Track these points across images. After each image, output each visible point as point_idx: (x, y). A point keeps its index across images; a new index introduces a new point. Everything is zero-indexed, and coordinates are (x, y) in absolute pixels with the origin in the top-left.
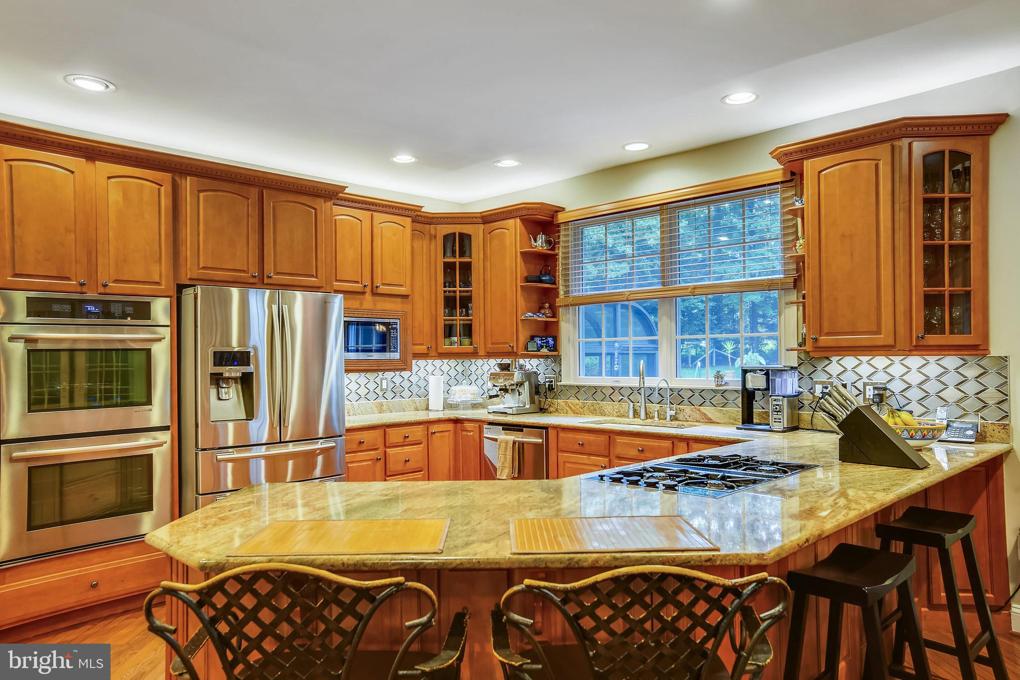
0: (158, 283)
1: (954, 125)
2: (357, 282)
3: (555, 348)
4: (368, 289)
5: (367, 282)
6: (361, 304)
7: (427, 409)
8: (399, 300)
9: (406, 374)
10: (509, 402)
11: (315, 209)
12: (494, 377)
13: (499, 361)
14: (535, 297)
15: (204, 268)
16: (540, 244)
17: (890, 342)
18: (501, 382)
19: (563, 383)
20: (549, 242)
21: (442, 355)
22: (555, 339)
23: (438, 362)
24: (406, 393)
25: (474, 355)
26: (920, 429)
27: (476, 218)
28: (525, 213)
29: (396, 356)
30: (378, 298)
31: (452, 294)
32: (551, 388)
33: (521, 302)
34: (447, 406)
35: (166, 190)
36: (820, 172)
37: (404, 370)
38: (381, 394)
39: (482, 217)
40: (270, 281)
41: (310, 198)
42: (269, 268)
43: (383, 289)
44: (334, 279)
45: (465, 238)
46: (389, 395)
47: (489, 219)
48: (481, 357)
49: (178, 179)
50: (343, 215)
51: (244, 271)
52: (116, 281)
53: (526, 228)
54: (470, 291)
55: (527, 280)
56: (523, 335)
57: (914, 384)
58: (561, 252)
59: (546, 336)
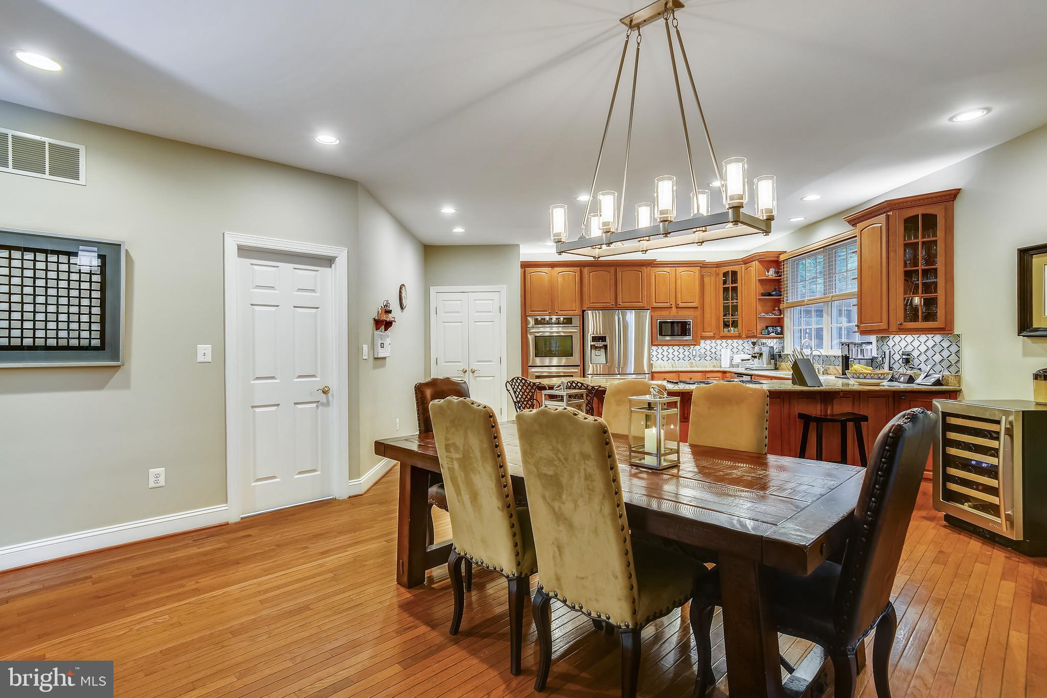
0: (575, 311)
1: (923, 199)
2: (668, 303)
3: (782, 333)
4: (674, 306)
5: (673, 303)
6: (670, 313)
7: (721, 367)
8: (692, 310)
9: (697, 347)
10: (756, 363)
11: (641, 272)
14: (770, 304)
15: (592, 303)
16: (771, 274)
17: (885, 327)
18: (752, 352)
19: (785, 353)
20: (777, 273)
21: (722, 338)
22: (782, 327)
23: (719, 342)
24: (708, 358)
25: (740, 337)
26: (861, 373)
27: (740, 261)
28: (759, 258)
29: (691, 338)
30: (679, 309)
31: (727, 304)
32: (780, 356)
33: (759, 308)
34: (732, 366)
35: (578, 274)
36: (861, 231)
37: (695, 345)
38: (692, 358)
39: (743, 261)
40: (620, 306)
41: (638, 267)
42: (620, 301)
43: (681, 305)
44: (654, 302)
45: (734, 273)
46: (697, 358)
47: (746, 261)
48: (743, 338)
49: (582, 269)
50: (660, 271)
51: (608, 303)
52: (561, 311)
53: (763, 266)
54: (736, 302)
55: (763, 295)
56: (761, 325)
57: (923, 351)
58: (784, 277)
59: (777, 326)
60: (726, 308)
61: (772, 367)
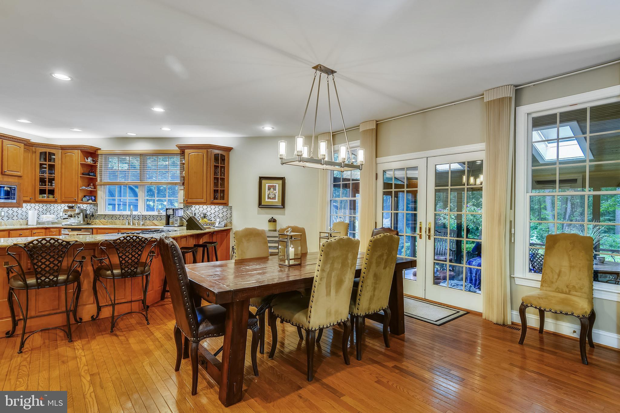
1: (221, 148)
3: (95, 200)
7: (27, 225)
8: (17, 178)
10: (73, 221)
12: (65, 211)
13: (67, 205)
14: (86, 181)
16: (89, 160)
17: (206, 201)
18: (69, 213)
19: (98, 213)
20: (93, 161)
21: (37, 202)
22: (95, 197)
24: (15, 218)
25: (56, 202)
27: (58, 147)
28: (83, 149)
29: (15, 201)
30: (5, 176)
31: (44, 177)
32: (93, 216)
33: (80, 182)
34: (38, 223)
36: (189, 153)
39: (61, 147)
43: (7, 173)
45: (51, 155)
46: (5, 218)
47: (64, 148)
48: (59, 203)
53: (83, 154)
54: (53, 176)
55: (83, 174)
56: (81, 195)
57: (213, 213)
58: (98, 165)
59: (92, 195)
60: (42, 181)
61: (85, 223)
